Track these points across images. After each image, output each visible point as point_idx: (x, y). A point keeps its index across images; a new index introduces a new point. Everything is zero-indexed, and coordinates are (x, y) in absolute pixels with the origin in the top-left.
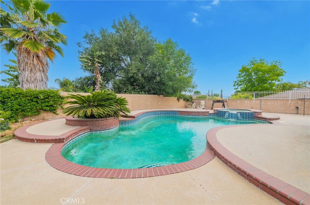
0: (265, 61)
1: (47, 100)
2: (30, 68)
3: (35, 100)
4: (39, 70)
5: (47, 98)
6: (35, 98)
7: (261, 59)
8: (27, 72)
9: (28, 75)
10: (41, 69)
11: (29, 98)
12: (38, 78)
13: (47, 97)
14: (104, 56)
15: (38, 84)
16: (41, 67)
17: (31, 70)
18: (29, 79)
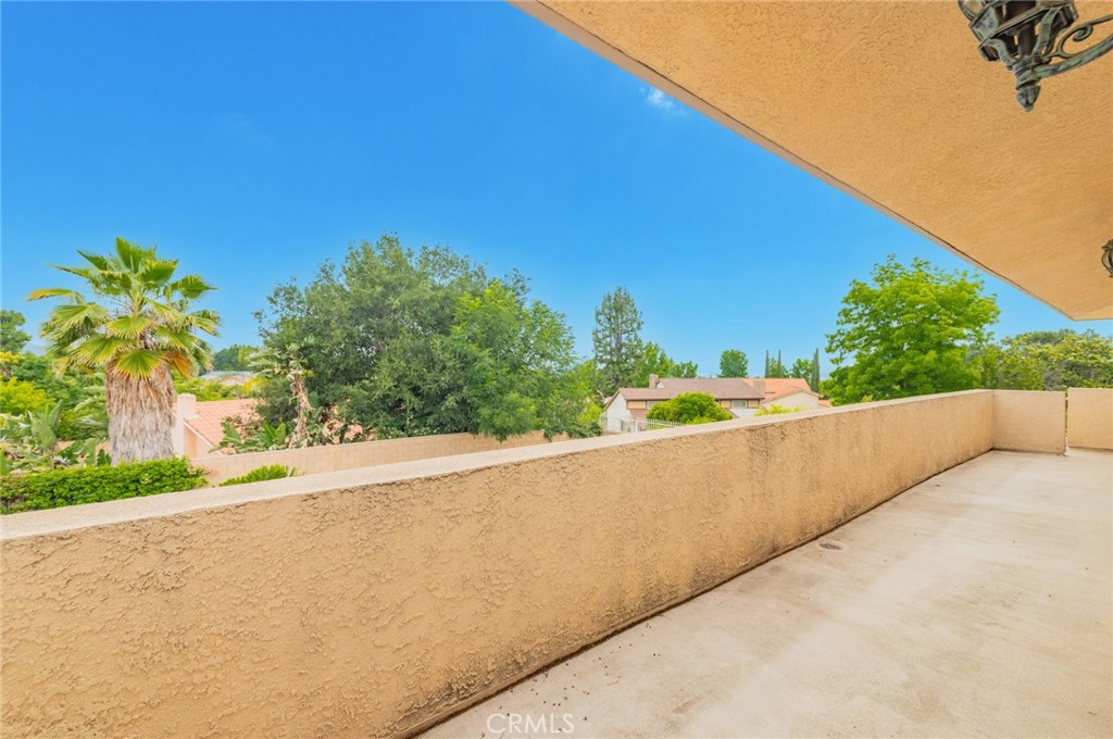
0: (932, 266)
1: (157, 484)
2: (130, 409)
3: (132, 487)
4: (151, 408)
5: (158, 480)
6: (133, 482)
7: (918, 261)
8: (124, 418)
9: (126, 423)
10: (156, 405)
11: (120, 485)
12: (147, 428)
13: (158, 477)
14: (312, 346)
15: (147, 441)
16: (155, 400)
17: (133, 413)
18: (128, 431)
